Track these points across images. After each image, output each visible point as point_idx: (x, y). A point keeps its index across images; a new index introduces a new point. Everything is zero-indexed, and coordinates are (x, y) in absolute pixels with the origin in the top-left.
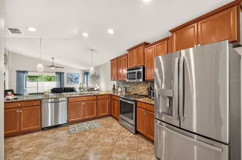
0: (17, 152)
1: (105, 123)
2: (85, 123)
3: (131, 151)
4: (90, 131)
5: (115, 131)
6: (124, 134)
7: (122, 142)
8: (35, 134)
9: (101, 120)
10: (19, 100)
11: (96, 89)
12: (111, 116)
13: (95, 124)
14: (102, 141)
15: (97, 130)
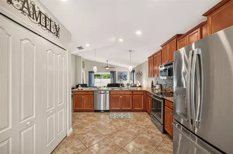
0: (80, 121)
1: (138, 116)
2: (122, 113)
3: (150, 146)
4: (123, 119)
5: (144, 126)
6: (152, 130)
7: (145, 136)
8: (90, 113)
9: (136, 114)
10: (83, 90)
11: (138, 86)
12: (146, 111)
13: (130, 115)
14: (129, 130)
15: (129, 121)
